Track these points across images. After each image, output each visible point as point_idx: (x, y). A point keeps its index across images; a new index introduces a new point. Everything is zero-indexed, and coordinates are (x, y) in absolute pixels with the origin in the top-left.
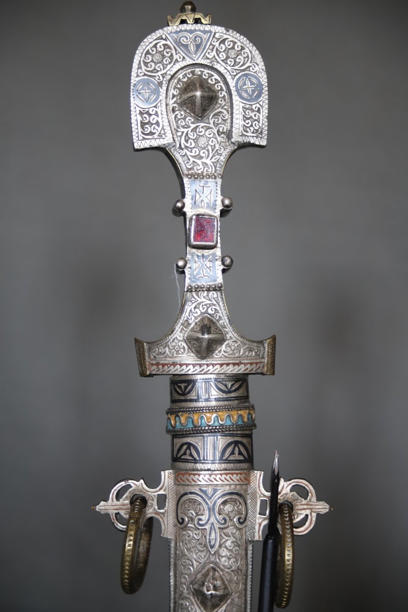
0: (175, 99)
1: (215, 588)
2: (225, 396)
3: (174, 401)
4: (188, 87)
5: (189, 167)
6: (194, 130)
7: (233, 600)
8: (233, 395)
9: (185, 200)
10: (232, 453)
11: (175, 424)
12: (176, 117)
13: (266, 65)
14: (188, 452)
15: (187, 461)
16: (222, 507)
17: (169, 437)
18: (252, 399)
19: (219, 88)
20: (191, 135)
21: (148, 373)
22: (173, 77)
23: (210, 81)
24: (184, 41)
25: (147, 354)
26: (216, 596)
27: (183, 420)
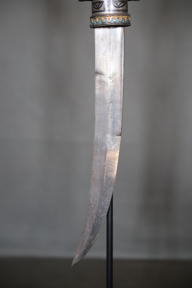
2: (116, 9)
3: (93, 12)
8: (120, 9)
11: (94, 22)
27: (97, 20)
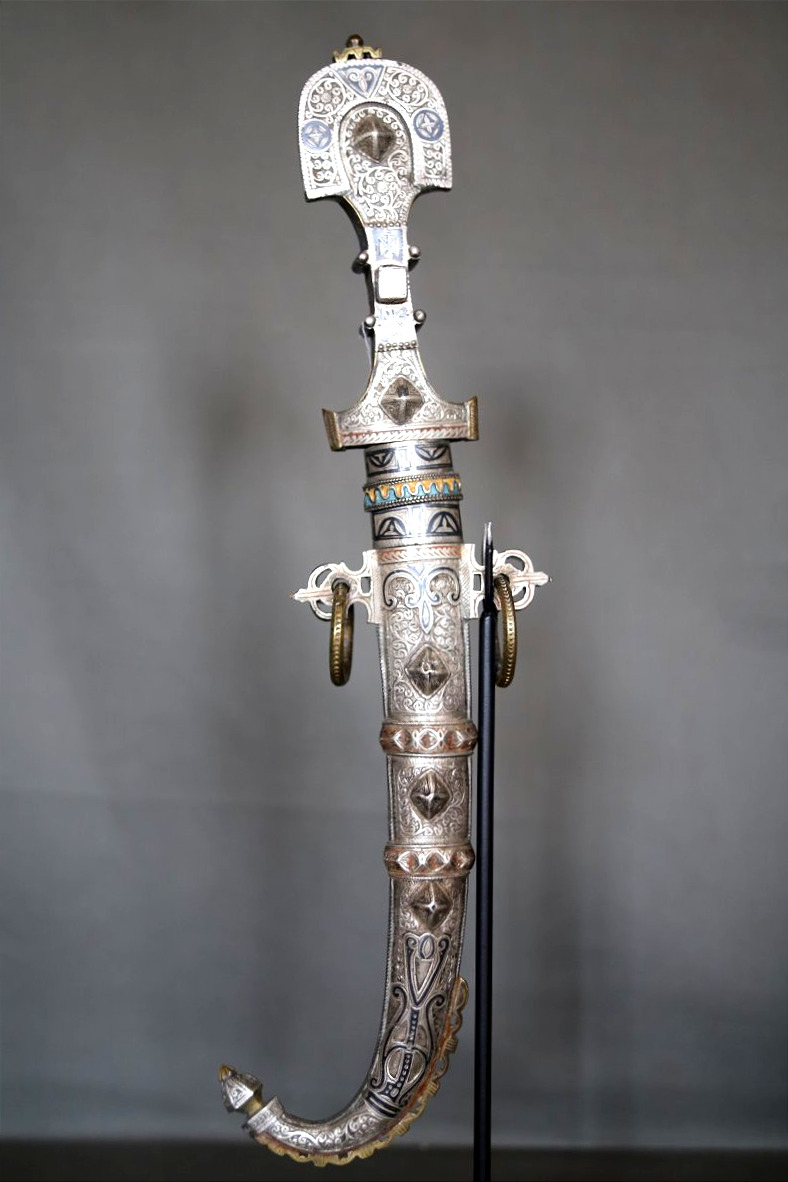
0: (348, 142)
1: (433, 667)
2: (427, 463)
3: (370, 475)
4: (363, 127)
5: (370, 215)
6: (372, 174)
7: (452, 681)
8: (436, 462)
9: (368, 252)
10: (441, 525)
11: (375, 499)
12: (351, 161)
13: (445, 100)
14: (392, 527)
15: (391, 537)
16: (433, 583)
17: (369, 515)
18: (456, 468)
19: (396, 128)
20: (369, 180)
21: (340, 446)
22: (344, 118)
23: (385, 120)
24: (353, 78)
25: (337, 426)
26: (435, 675)
27: (383, 493)
